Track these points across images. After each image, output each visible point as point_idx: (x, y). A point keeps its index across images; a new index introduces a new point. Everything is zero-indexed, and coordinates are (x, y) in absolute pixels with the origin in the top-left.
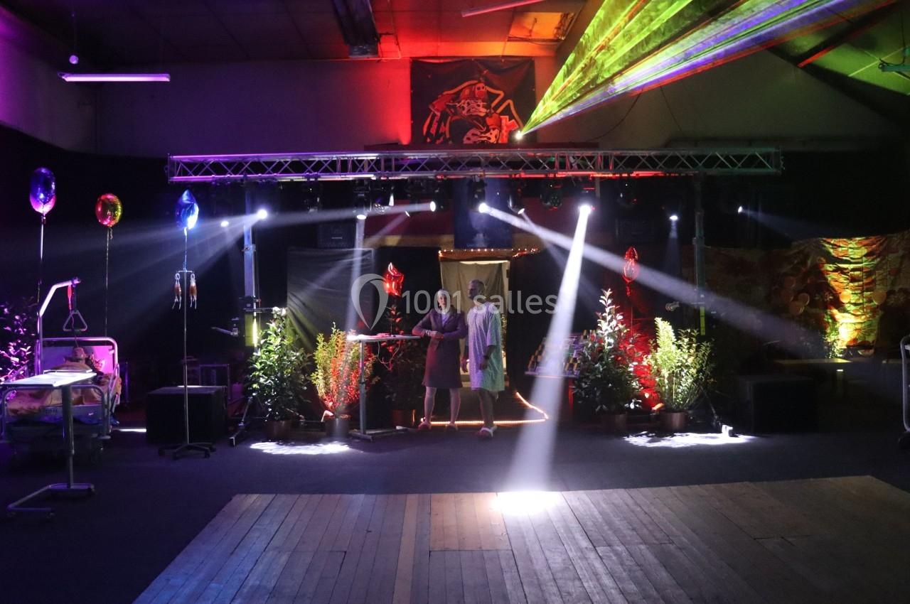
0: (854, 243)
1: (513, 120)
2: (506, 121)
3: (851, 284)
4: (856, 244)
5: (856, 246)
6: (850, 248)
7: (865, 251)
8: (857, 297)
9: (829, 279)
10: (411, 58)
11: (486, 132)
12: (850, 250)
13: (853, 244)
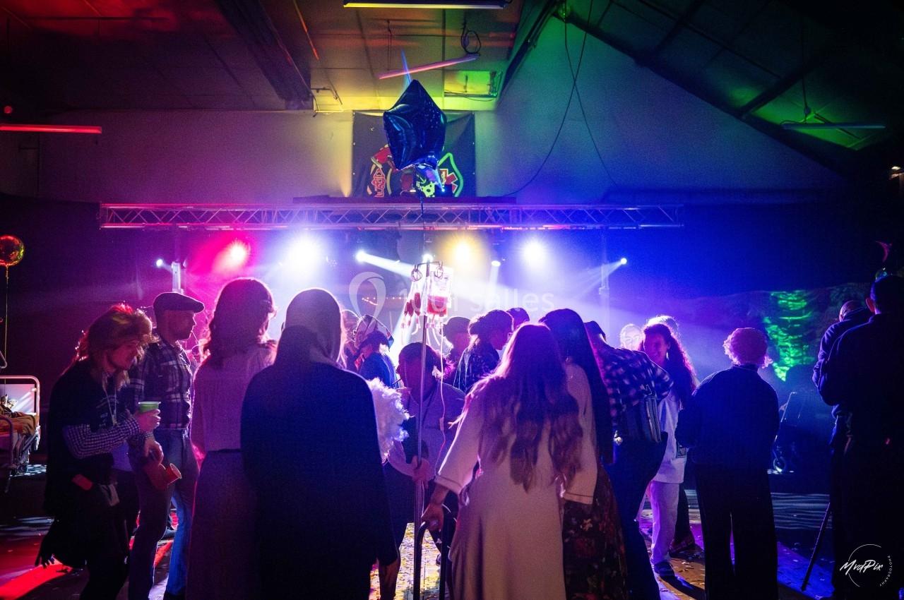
0: (794, 295)
1: (453, 173)
2: (446, 173)
3: (791, 337)
4: (796, 296)
5: (796, 299)
6: (791, 301)
7: (804, 304)
8: (797, 351)
9: (769, 332)
10: (354, 111)
11: (425, 185)
12: (790, 303)
13: (792, 297)
